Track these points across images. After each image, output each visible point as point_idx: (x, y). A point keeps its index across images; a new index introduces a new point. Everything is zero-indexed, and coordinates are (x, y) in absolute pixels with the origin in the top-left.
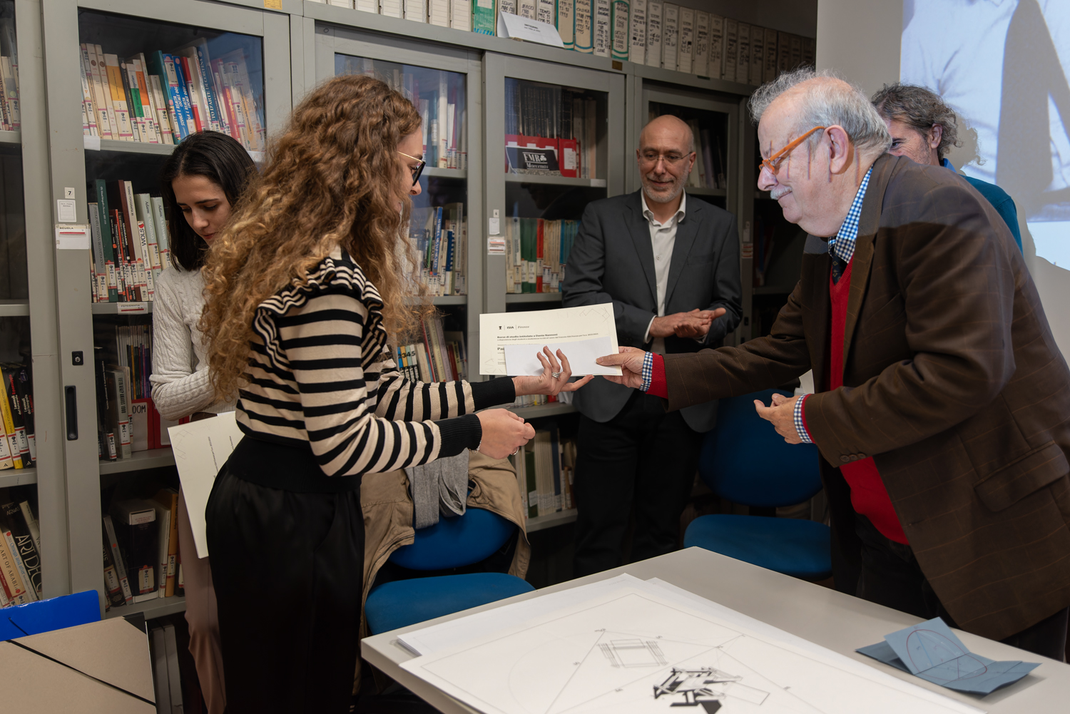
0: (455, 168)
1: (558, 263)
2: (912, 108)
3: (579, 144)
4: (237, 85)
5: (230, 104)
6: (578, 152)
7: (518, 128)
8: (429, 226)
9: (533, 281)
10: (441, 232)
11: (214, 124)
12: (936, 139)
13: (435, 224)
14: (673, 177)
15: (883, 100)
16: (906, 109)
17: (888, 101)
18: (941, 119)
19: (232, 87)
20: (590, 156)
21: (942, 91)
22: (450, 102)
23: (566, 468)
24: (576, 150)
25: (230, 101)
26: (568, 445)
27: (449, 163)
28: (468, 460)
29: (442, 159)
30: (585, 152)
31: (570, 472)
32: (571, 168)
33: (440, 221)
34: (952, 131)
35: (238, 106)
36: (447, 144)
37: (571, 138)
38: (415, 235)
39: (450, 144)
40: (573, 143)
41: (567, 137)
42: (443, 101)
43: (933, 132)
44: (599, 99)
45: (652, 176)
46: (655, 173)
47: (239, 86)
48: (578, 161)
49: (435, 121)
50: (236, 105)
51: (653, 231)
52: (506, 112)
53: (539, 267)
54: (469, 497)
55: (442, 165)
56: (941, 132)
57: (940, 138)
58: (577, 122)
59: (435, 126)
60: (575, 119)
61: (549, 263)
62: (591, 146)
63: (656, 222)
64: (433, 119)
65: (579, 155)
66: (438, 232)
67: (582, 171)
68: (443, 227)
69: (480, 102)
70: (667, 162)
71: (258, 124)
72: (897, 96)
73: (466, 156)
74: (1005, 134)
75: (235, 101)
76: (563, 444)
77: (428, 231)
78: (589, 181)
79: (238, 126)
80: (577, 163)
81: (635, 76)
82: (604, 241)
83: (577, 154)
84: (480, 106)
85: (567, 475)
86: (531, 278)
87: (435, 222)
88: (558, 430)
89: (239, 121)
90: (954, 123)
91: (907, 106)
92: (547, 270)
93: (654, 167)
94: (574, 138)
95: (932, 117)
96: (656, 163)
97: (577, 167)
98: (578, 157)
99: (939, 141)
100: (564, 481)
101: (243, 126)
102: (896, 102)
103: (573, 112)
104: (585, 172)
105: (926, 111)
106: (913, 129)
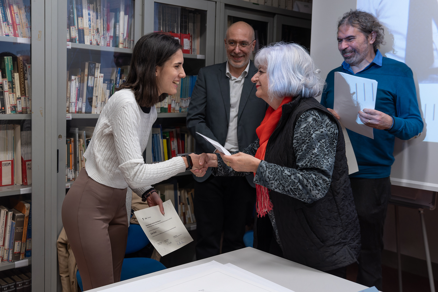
0: (128, 48)
1: (179, 97)
2: (363, 22)
3: (191, 36)
4: (16, 4)
5: (13, 13)
6: (191, 40)
7: (160, 28)
8: (113, 78)
9: (166, 106)
10: (119, 80)
11: (4, 24)
12: (373, 39)
13: (117, 76)
14: (245, 54)
15: (349, 16)
16: (360, 22)
17: (351, 17)
18: (376, 29)
19: (14, 5)
20: (197, 43)
21: (378, 15)
22: (126, 14)
23: (181, 204)
24: (190, 40)
25: (13, 12)
26: (183, 192)
27: (124, 45)
28: (131, 199)
29: (121, 43)
30: (194, 40)
31: (183, 206)
32: (187, 49)
33: (119, 75)
34: (381, 37)
35: (17, 15)
36: (124, 35)
37: (187, 34)
38: (106, 82)
39: (125, 35)
40: (188, 36)
41: (185, 33)
42: (122, 13)
43: (372, 36)
44: (202, 14)
45: (233, 54)
46: (235, 53)
47: (17, 4)
48: (191, 45)
49: (118, 23)
50: (16, 14)
51: (232, 83)
52: (154, 19)
53: (169, 99)
54: (131, 218)
55: (121, 46)
56: (376, 36)
57: (375, 39)
58: (191, 25)
59: (118, 26)
60: (189, 24)
61: (175, 98)
62: (197, 38)
63: (233, 78)
64: (117, 22)
65: (191, 42)
66: (118, 80)
67: (193, 50)
68: (120, 78)
69: (141, 15)
70: (240, 47)
71: (27, 24)
72: (356, 15)
73: (133, 42)
74: (410, 38)
75: (15, 12)
76: (180, 191)
77: (113, 80)
78: (196, 56)
79: (17, 25)
80: (190, 46)
81: (221, 3)
82: (206, 89)
83: (190, 42)
84: (141, 16)
85: (182, 207)
86: (165, 105)
87: (117, 75)
88: (178, 184)
89: (17, 22)
90: (383, 33)
91: (360, 20)
92: (173, 101)
93: (234, 49)
94: (189, 34)
95: (372, 28)
96: (236, 47)
97: (190, 48)
98: (191, 43)
99: (374, 40)
100: (181, 210)
101: (19, 25)
102: (355, 18)
103: (188, 20)
104: (194, 50)
105: (369, 24)
106: (362, 32)
